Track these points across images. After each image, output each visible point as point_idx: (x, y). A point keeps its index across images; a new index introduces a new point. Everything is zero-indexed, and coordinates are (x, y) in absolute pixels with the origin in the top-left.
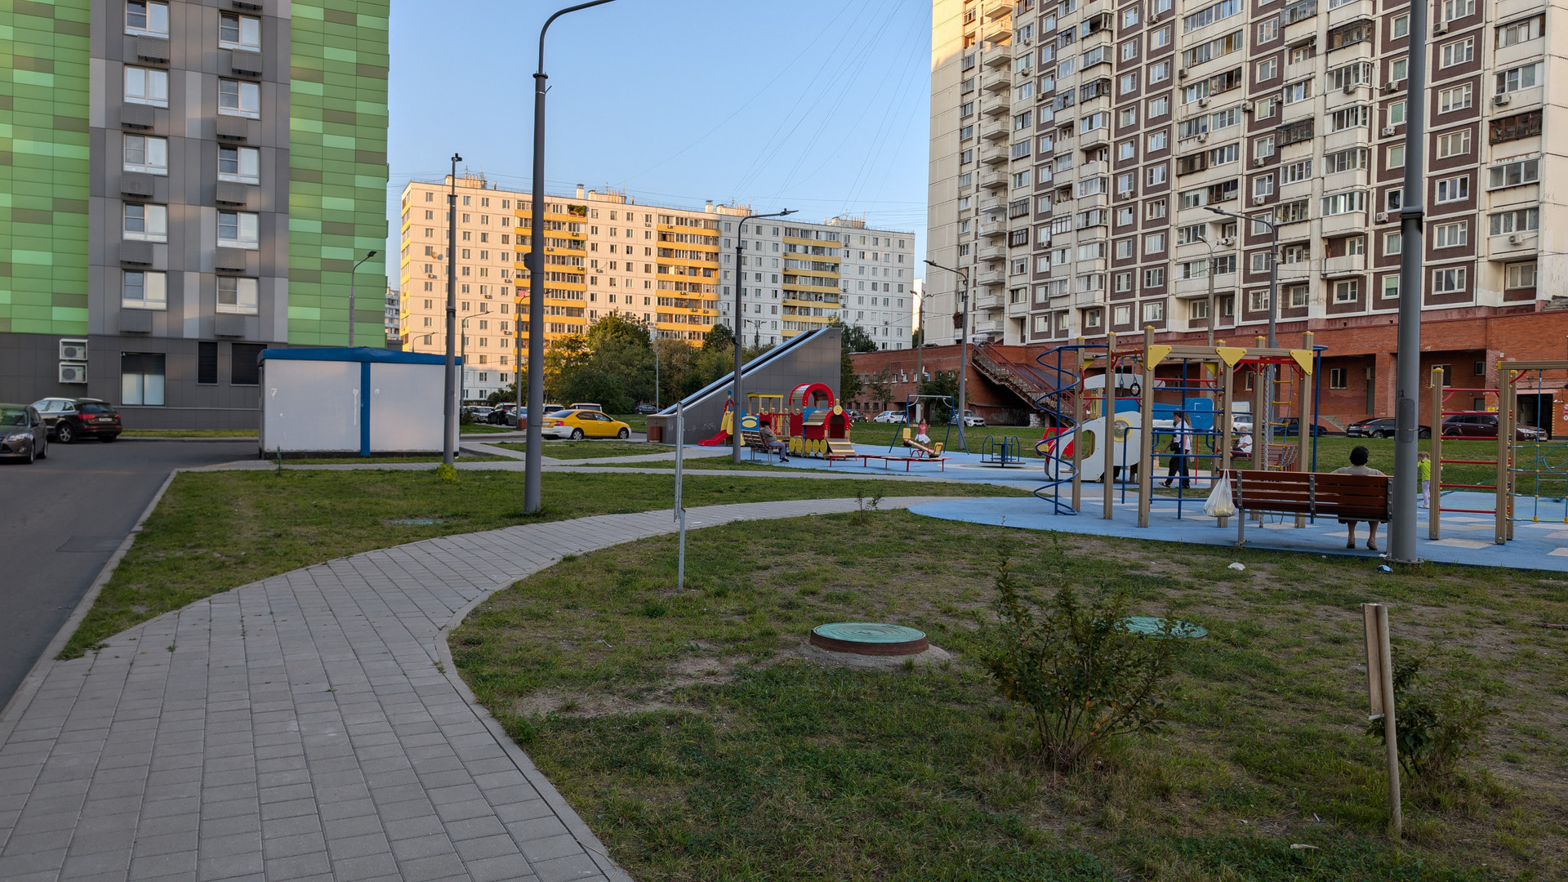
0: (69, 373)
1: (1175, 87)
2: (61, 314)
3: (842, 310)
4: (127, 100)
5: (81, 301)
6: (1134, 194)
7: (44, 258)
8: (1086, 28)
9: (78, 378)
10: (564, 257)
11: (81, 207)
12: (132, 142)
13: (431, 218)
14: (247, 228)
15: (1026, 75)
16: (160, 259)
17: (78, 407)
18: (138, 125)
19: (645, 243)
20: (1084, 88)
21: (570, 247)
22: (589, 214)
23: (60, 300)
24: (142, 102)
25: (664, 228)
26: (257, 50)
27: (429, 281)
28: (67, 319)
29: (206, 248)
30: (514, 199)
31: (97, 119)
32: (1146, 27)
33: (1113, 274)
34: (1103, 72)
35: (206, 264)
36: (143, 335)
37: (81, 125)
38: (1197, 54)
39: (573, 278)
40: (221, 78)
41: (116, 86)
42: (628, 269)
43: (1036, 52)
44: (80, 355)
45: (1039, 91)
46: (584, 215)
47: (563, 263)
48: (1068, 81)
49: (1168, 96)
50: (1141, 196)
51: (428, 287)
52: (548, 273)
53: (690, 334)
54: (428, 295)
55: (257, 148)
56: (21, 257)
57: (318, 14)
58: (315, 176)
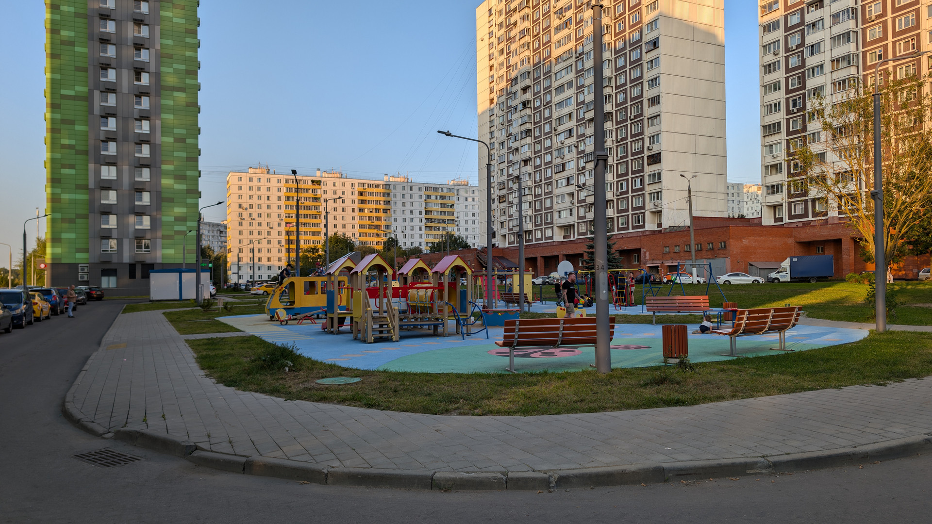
0: (82, 277)
1: (553, 134)
2: (79, 256)
3: (456, 228)
4: (102, 178)
5: (86, 251)
6: (541, 181)
7: (73, 236)
8: (521, 107)
9: (86, 279)
10: (309, 206)
11: (86, 217)
12: (104, 192)
13: (241, 189)
14: (146, 222)
15: (503, 125)
16: (115, 234)
17: (90, 289)
18: (106, 186)
19: (351, 198)
20: (522, 132)
21: (313, 201)
22: (322, 184)
23: (79, 250)
24: (107, 178)
25: (361, 189)
26: (149, 156)
27: (241, 221)
28: (81, 257)
29: (131, 230)
30: (283, 178)
31: (91, 184)
32: (543, 107)
33: (535, 215)
34: (528, 126)
35: (131, 236)
36: (109, 262)
37: (86, 187)
38: (559, 120)
39: (315, 217)
40: (136, 167)
41: (98, 173)
42: (343, 211)
43: (505, 114)
44: (86, 270)
45: (507, 133)
46: (320, 185)
47: (309, 209)
48: (515, 129)
49: (551, 138)
50: (543, 182)
51: (240, 224)
52: (301, 215)
53: (377, 243)
54: (241, 228)
55: (149, 192)
56: (64, 236)
57: (171, 140)
58: (171, 200)
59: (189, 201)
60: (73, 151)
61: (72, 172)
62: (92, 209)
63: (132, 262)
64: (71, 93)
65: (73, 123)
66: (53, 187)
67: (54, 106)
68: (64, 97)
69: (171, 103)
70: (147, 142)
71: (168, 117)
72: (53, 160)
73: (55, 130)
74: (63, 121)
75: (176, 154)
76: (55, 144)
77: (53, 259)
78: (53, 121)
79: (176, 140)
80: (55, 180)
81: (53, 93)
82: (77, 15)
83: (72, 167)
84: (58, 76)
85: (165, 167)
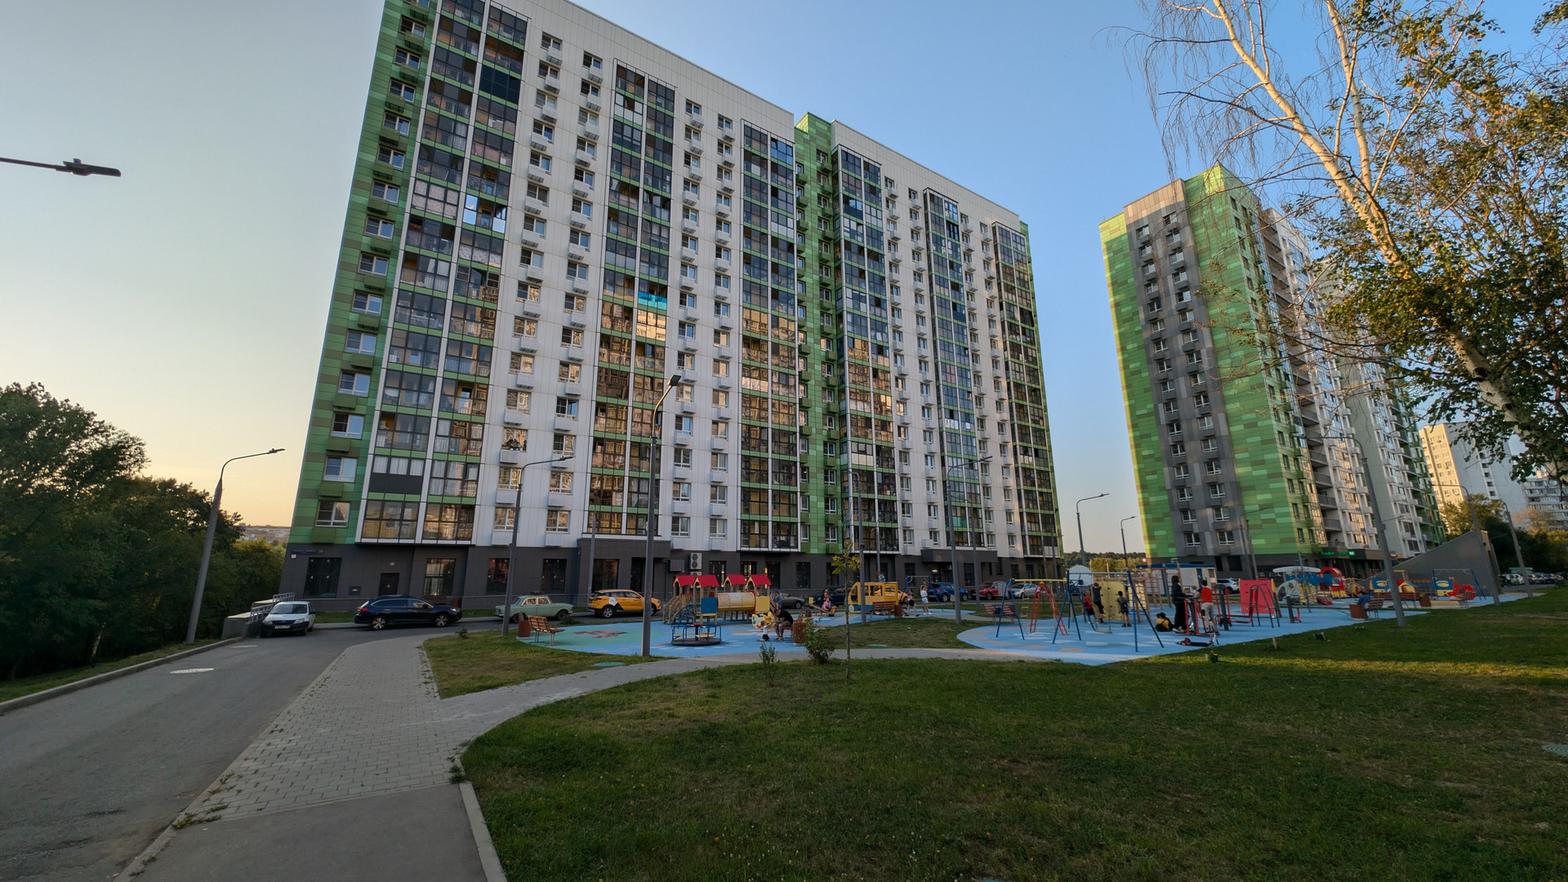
2: (1171, 550)
4: (1176, 478)
7: (1163, 533)
16: (1195, 529)
18: (1182, 485)
23: (1171, 546)
26: (1216, 450)
29: (1210, 523)
35: (1212, 529)
36: (1194, 556)
37: (1162, 489)
40: (1205, 463)
56: (1157, 533)
57: (1241, 427)
58: (1252, 488)
59: (1272, 486)
60: (1153, 459)
61: (1155, 477)
62: (1172, 509)
63: (1217, 555)
64: (1145, 411)
65: (1149, 436)
66: (1143, 492)
67: (1134, 426)
68: (1140, 417)
69: (1232, 392)
70: (1212, 437)
71: (1233, 407)
72: (1140, 470)
73: (1137, 446)
74: (1142, 437)
75: (1249, 440)
76: (1140, 459)
77: (1152, 554)
78: (1135, 438)
79: (1247, 426)
80: (1144, 487)
81: (1132, 416)
82: (1139, 348)
83: (1154, 473)
84: (1133, 402)
85: (1238, 456)
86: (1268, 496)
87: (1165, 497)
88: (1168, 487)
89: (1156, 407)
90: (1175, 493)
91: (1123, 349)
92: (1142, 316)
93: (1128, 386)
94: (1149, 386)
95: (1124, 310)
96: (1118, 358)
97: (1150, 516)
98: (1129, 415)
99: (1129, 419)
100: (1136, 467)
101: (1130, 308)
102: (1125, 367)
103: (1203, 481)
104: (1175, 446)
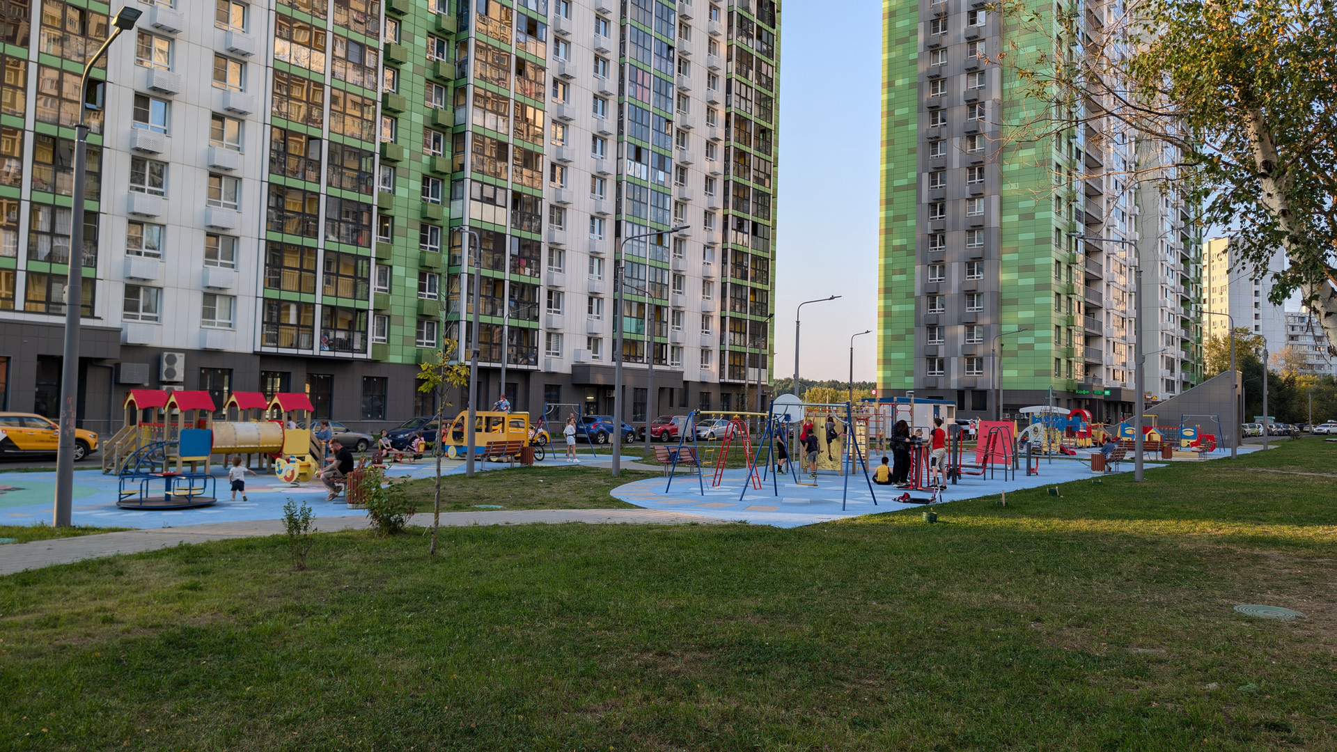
2: (908, 380)
5: (913, 374)
7: (901, 356)
11: (913, 332)
16: (942, 352)
23: (908, 374)
28: (910, 381)
31: (917, 291)
35: (960, 353)
36: (935, 388)
37: (912, 295)
41: (925, 276)
56: (894, 356)
57: (1015, 218)
58: (1014, 302)
59: (1038, 301)
61: (903, 277)
62: (917, 324)
63: (961, 388)
64: (904, 182)
65: (904, 218)
66: (885, 298)
67: (889, 202)
68: (898, 189)
69: (1015, 167)
70: (980, 227)
71: (1010, 188)
72: (886, 266)
73: (888, 231)
74: (896, 218)
75: (1022, 237)
76: (888, 250)
77: (884, 384)
78: (887, 218)
80: (887, 291)
81: (887, 187)
82: (911, 86)
83: (903, 272)
84: (892, 166)
85: (1006, 257)
86: (1031, 314)
87: (912, 307)
88: (918, 293)
89: (919, 177)
90: (925, 301)
91: (890, 85)
92: (921, 37)
93: (890, 142)
94: (914, 145)
95: (900, 24)
96: (881, 97)
97: (889, 332)
98: (884, 184)
99: (884, 191)
100: (882, 261)
101: (907, 22)
102: (890, 113)
103: (960, 287)
104: (933, 236)
